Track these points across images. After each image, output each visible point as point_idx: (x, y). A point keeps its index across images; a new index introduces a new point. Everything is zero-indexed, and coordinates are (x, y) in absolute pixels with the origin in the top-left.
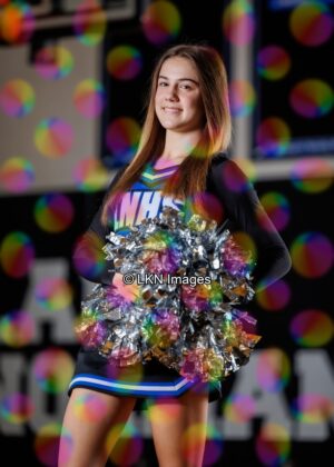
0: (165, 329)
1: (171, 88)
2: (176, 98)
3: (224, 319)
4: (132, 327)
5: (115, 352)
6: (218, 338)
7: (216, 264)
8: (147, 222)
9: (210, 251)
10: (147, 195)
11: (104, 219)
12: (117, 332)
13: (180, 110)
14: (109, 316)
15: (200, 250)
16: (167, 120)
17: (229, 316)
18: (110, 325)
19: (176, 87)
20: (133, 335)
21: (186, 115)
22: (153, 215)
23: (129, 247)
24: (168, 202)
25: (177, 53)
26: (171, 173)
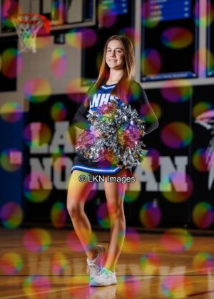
0: (111, 148)
1: (112, 52)
2: (114, 56)
3: (134, 144)
4: (97, 147)
5: (91, 157)
6: (132, 152)
7: (132, 123)
8: (104, 105)
9: (129, 117)
10: (104, 95)
11: (85, 105)
12: (92, 149)
13: (116, 61)
14: (89, 142)
15: (125, 117)
16: (111, 65)
17: (136, 143)
18: (89, 146)
19: (114, 51)
20: (98, 150)
21: (119, 62)
22: (106, 103)
23: (97, 116)
24: (112, 98)
25: (114, 38)
26: (114, 87)
